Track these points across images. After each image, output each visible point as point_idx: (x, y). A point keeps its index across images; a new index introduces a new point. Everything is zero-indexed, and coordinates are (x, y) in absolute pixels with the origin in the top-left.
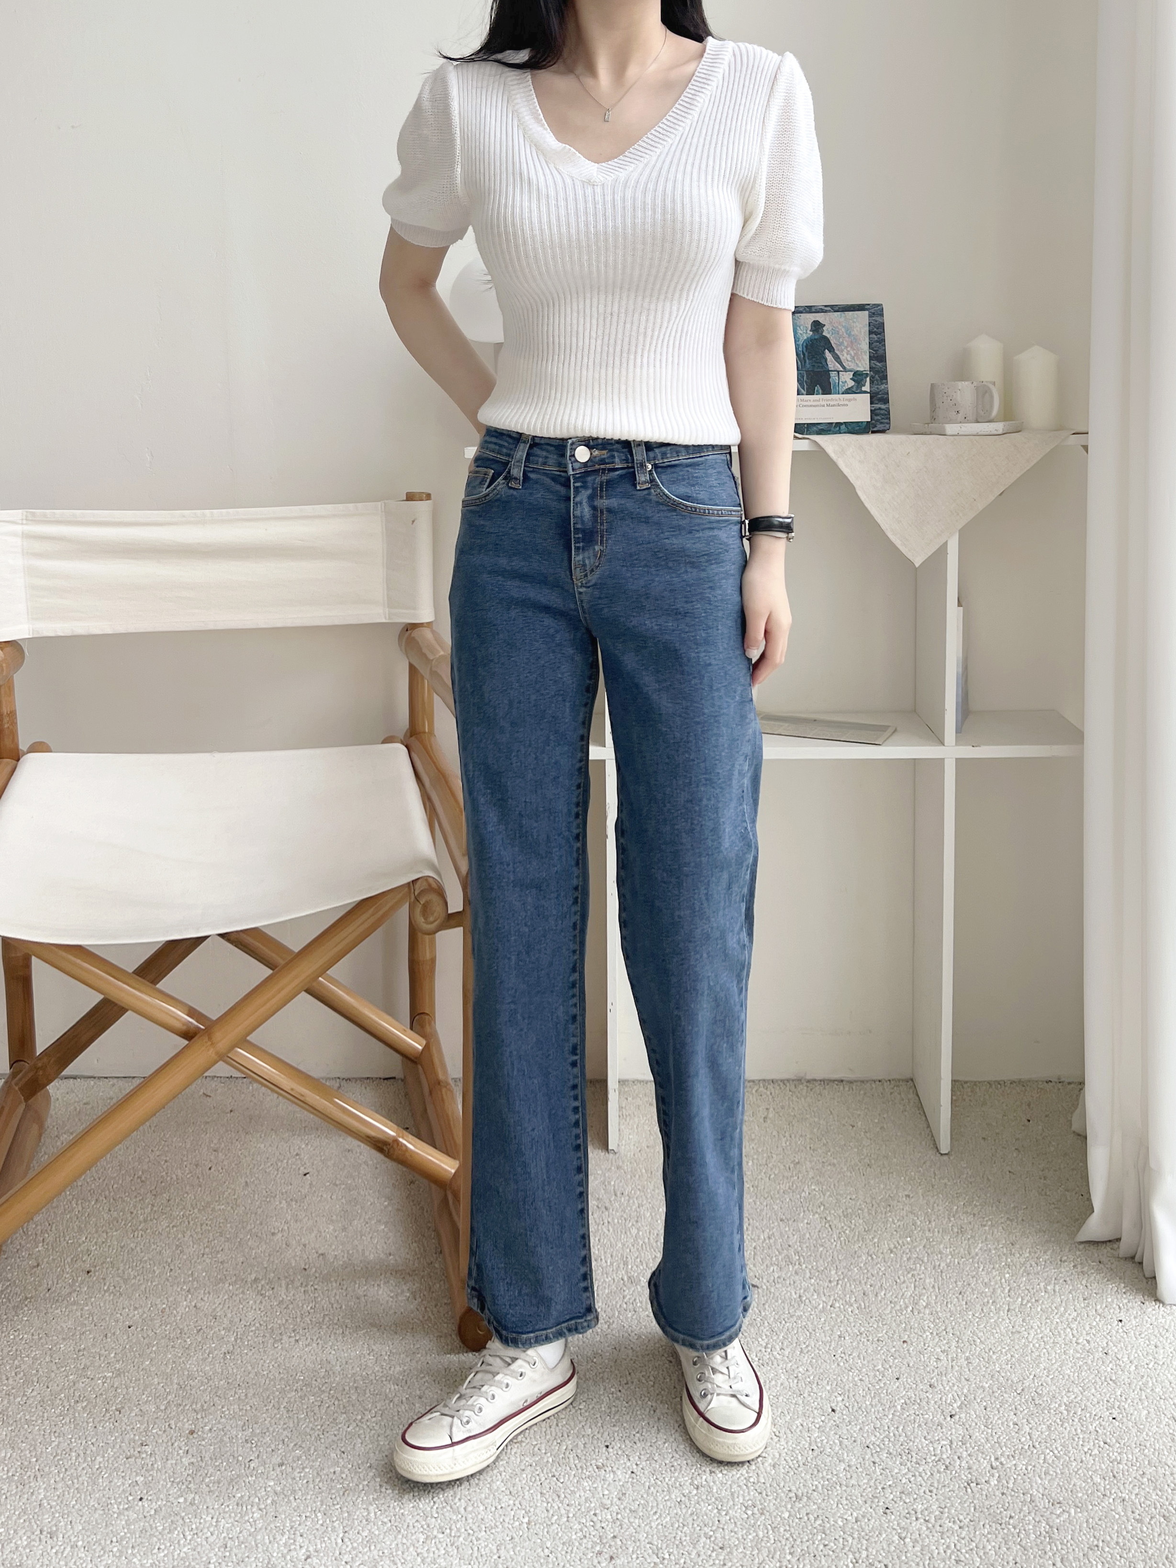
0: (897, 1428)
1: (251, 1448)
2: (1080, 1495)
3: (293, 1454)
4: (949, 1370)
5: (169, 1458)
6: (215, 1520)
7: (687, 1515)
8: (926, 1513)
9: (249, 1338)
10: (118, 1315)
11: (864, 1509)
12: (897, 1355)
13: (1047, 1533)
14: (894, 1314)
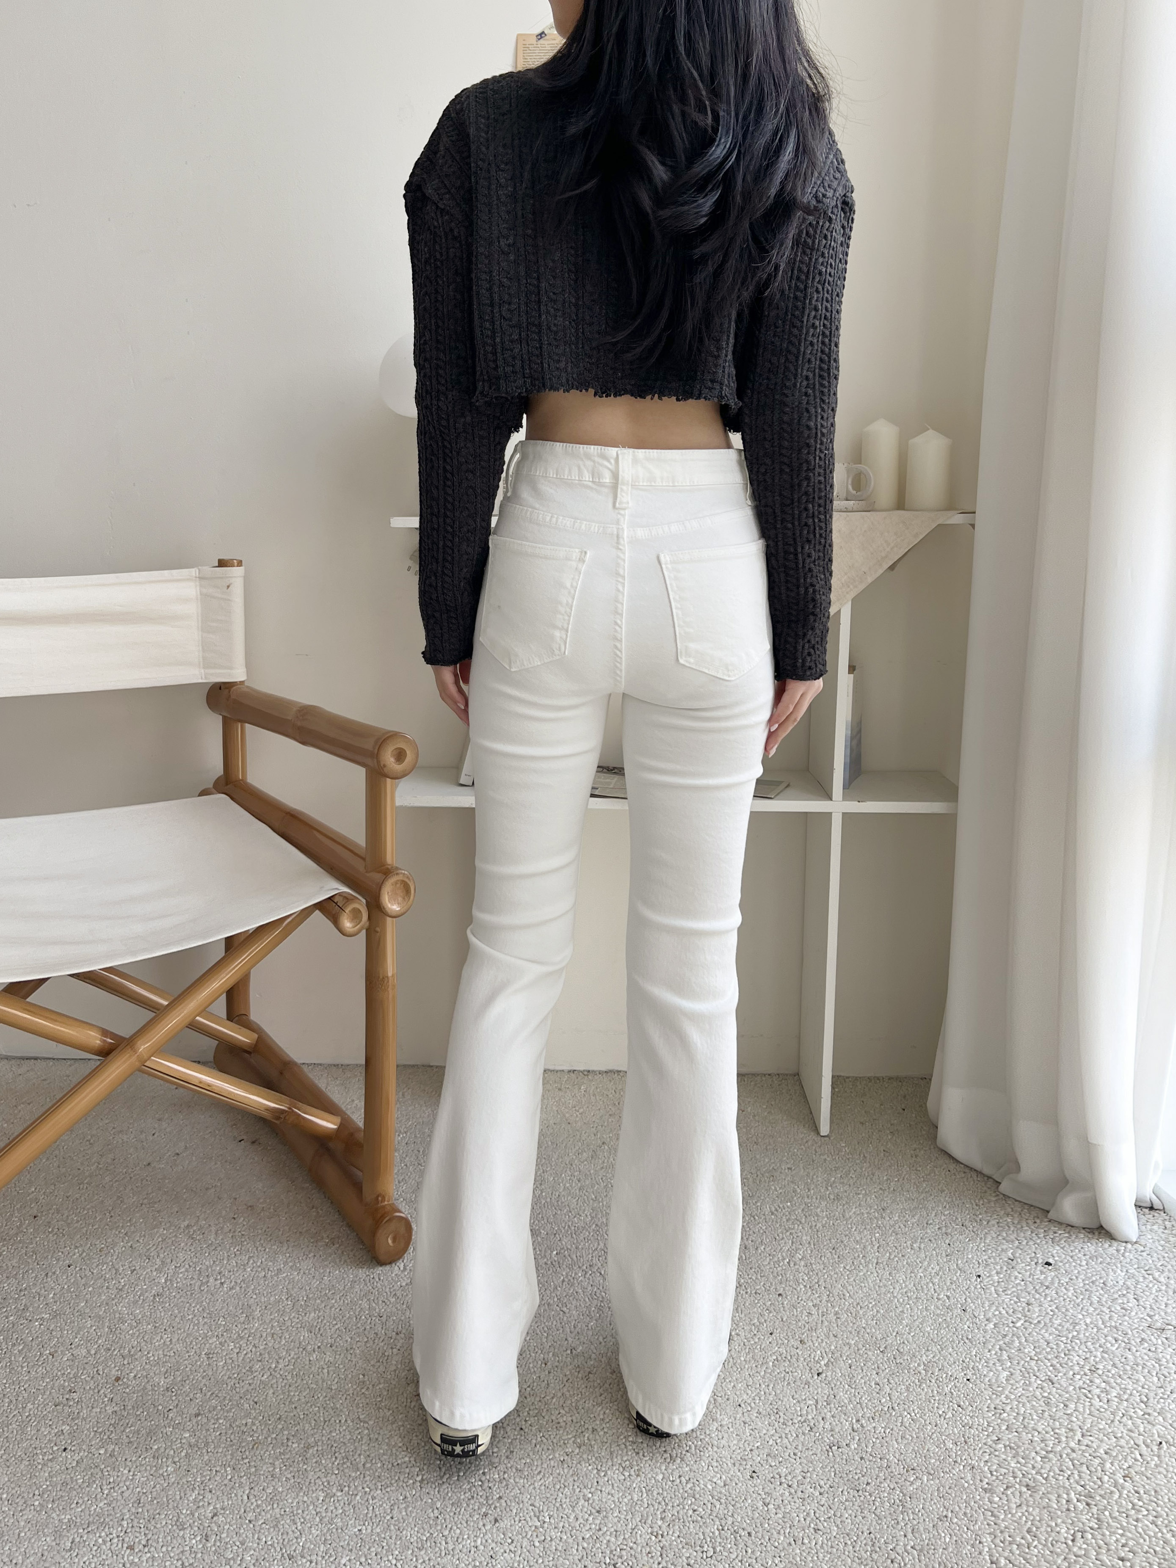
0: (768, 1386)
1: (171, 1396)
2: (933, 1461)
3: (210, 1403)
4: (819, 1325)
5: (95, 1406)
6: (131, 1473)
7: (568, 1476)
8: (789, 1478)
9: (179, 1280)
10: (60, 1254)
11: (732, 1473)
12: (772, 1309)
13: (900, 1501)
14: (773, 1266)
